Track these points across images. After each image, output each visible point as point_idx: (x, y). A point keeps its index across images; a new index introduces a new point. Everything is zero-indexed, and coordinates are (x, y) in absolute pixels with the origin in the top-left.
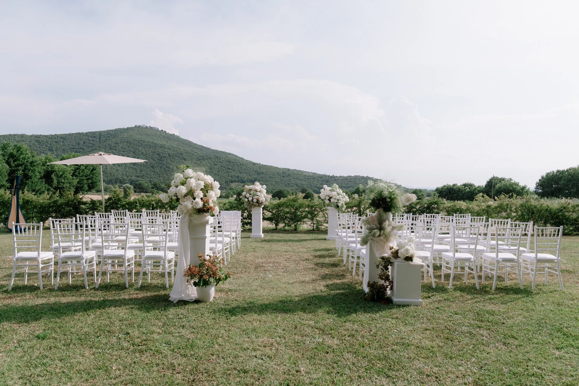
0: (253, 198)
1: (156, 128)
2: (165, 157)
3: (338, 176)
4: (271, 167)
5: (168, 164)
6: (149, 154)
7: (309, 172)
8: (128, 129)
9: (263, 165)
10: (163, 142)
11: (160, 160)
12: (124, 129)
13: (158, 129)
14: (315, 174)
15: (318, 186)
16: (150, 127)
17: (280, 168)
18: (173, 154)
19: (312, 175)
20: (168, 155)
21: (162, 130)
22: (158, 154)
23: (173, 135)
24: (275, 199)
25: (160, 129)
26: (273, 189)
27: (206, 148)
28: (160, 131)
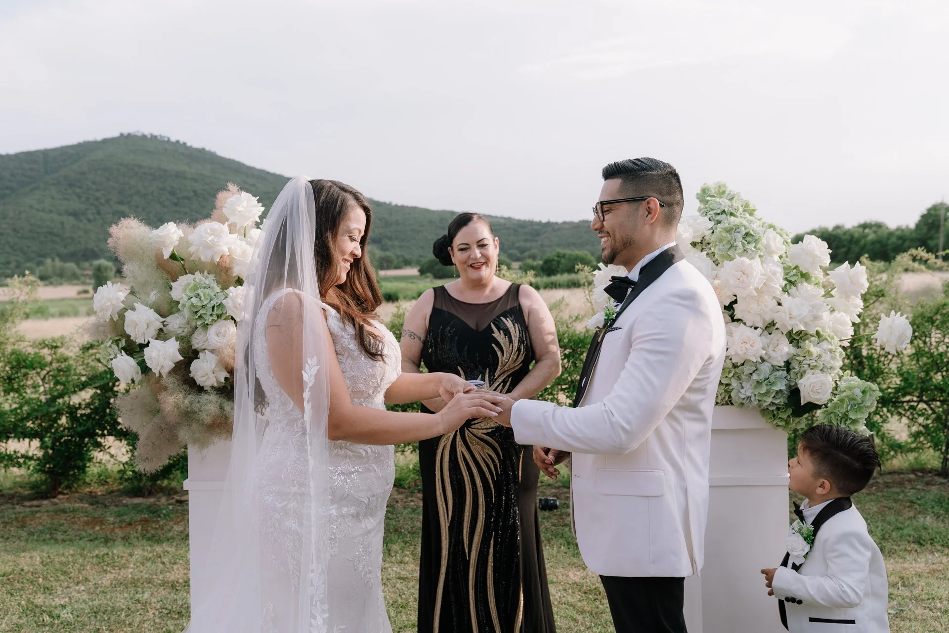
0: (197, 342)
1: (164, 137)
2: (188, 198)
3: (560, 221)
4: (414, 209)
5: (194, 213)
6: (152, 192)
7: (496, 217)
8: (105, 141)
9: (396, 205)
10: (182, 167)
11: (176, 204)
12: (95, 143)
13: (169, 139)
14: (509, 219)
15: (517, 245)
16: (152, 135)
17: (434, 212)
18: (204, 190)
19: (502, 221)
20: (192, 194)
21: (178, 142)
22: (172, 193)
23: (202, 151)
24: (426, 277)
25: (173, 139)
26: (421, 256)
27: (274, 175)
28: (172, 143)
